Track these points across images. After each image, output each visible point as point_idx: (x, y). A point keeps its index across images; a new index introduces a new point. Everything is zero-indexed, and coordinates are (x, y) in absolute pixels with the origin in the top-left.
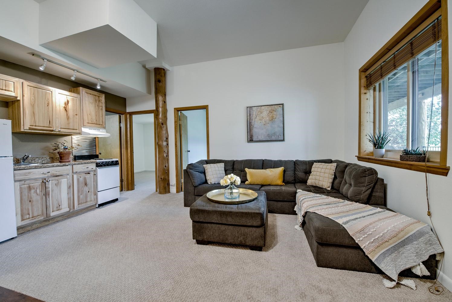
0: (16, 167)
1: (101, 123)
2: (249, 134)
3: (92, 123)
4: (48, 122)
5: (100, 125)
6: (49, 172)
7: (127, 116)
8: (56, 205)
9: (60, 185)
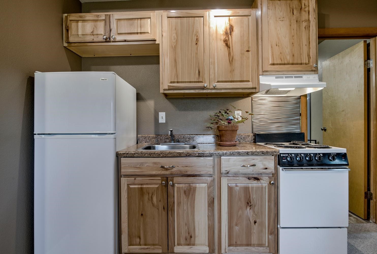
1: (305, 61)
3: (283, 62)
4: (197, 72)
5: (301, 64)
6: (174, 167)
8: (184, 234)
9: (194, 195)
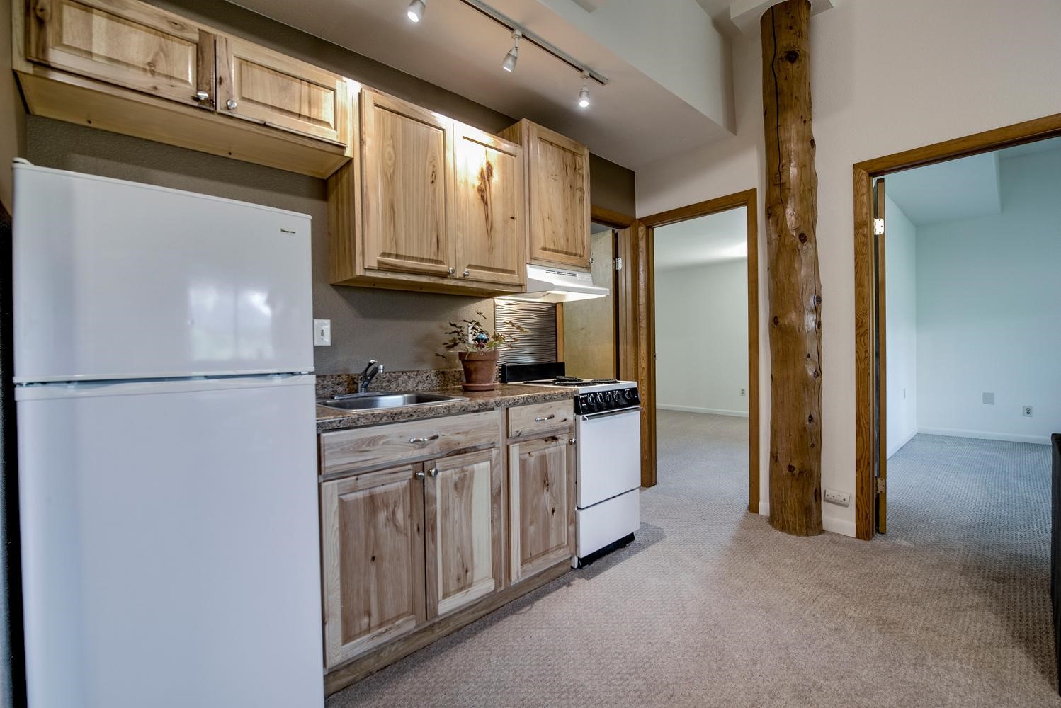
1: (579, 252)
3: (556, 248)
4: (434, 240)
5: (575, 255)
6: (435, 437)
7: (637, 233)
8: (455, 570)
9: (470, 487)
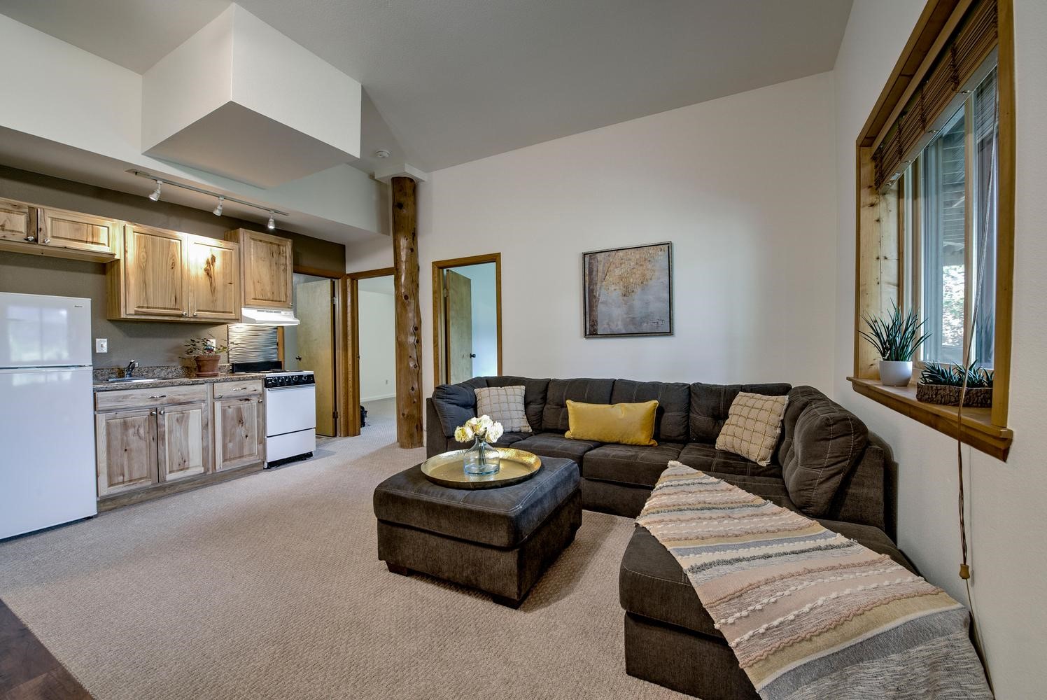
0: (99, 386)
1: (284, 299)
2: (588, 319)
3: (264, 298)
4: (174, 298)
5: (280, 301)
6: (165, 396)
7: (346, 282)
8: (177, 460)
9: (187, 421)
